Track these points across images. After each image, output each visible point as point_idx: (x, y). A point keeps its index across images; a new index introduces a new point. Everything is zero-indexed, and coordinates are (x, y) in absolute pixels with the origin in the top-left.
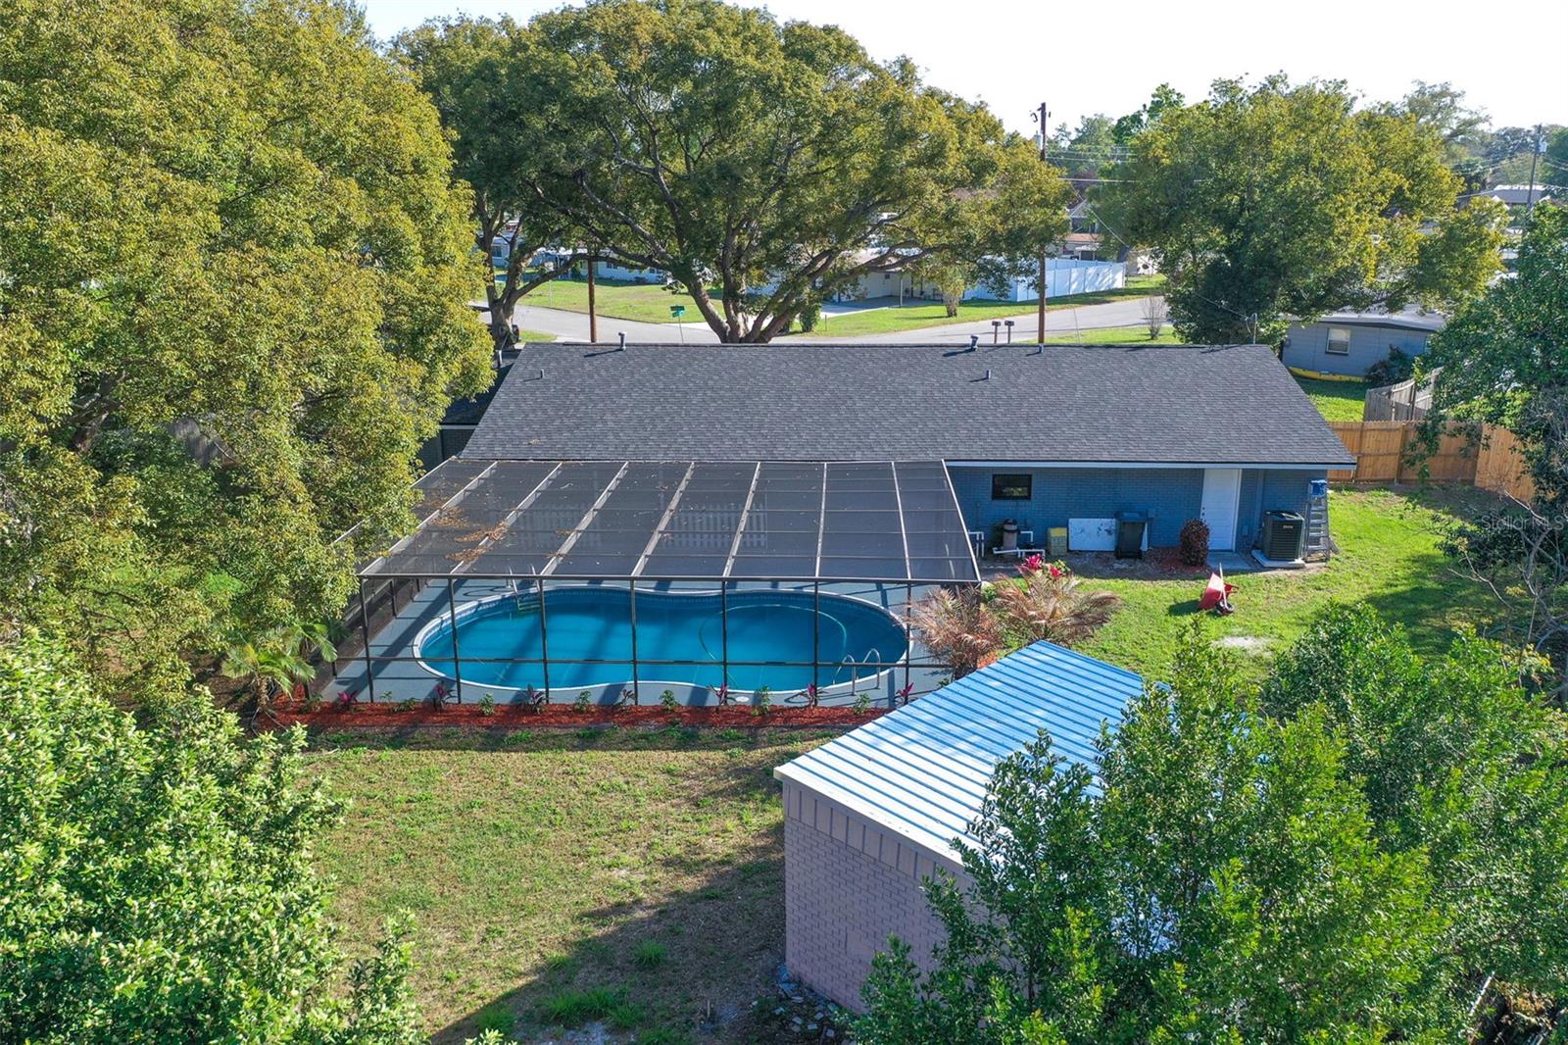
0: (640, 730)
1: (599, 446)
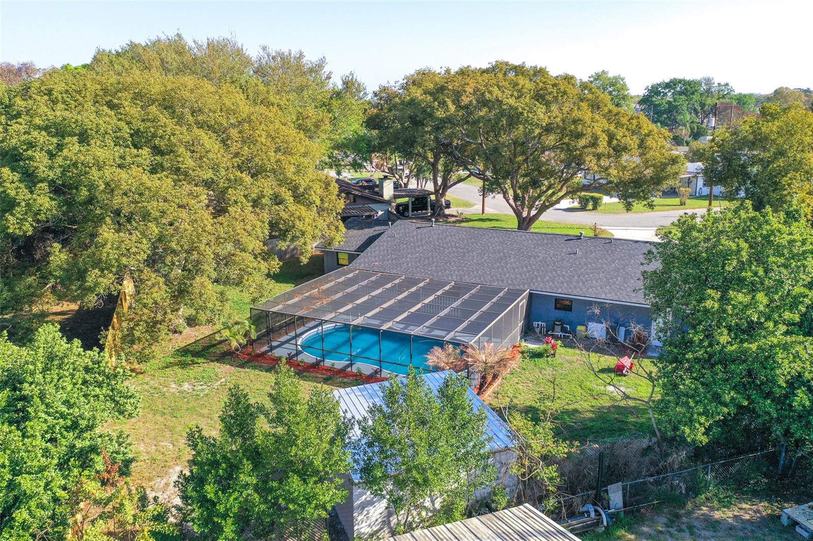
0: (345, 380)
1: (399, 268)
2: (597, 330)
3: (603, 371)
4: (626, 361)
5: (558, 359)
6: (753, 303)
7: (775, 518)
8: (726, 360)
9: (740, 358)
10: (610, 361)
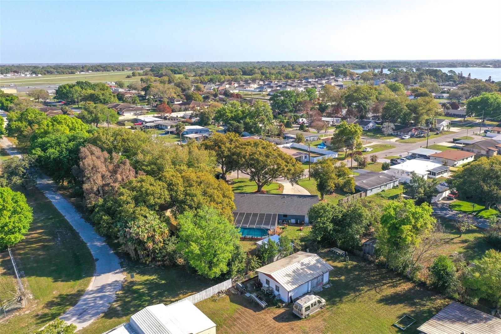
0: (247, 240)
2: (293, 221)
3: (297, 230)
4: (302, 228)
5: (287, 229)
6: (324, 220)
7: (330, 250)
8: (322, 228)
9: (323, 227)
10: (298, 228)
